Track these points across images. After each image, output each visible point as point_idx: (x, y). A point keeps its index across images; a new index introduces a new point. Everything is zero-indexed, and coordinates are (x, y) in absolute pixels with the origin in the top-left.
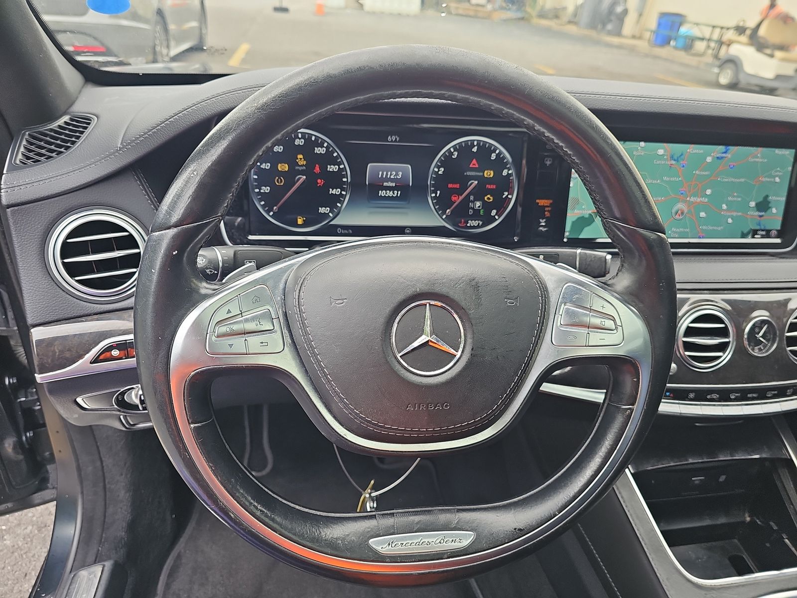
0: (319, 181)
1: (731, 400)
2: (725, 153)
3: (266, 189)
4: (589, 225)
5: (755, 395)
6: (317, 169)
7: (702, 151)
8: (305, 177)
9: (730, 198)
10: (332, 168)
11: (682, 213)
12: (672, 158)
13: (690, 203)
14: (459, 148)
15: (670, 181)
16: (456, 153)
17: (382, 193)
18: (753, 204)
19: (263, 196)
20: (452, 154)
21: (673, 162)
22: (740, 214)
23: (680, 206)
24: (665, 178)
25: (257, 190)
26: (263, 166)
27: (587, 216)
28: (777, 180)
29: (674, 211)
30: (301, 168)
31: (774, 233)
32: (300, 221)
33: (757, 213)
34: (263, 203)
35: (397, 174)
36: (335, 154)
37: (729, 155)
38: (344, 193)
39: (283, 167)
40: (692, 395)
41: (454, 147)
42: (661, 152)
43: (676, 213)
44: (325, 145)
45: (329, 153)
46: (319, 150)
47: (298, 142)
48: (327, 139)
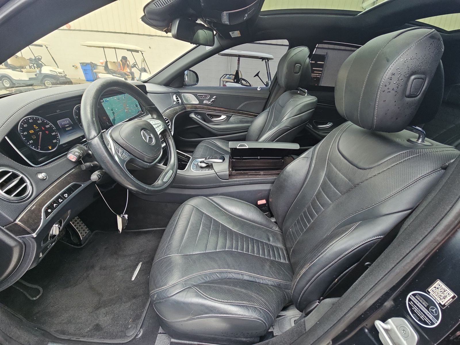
0: (46, 132)
3: (31, 142)
6: (43, 128)
8: (41, 132)
10: (48, 126)
14: (77, 109)
17: (67, 129)
19: (32, 144)
20: (76, 111)
23: (126, 110)
25: (28, 143)
26: (24, 134)
27: (113, 118)
30: (38, 130)
32: (50, 148)
34: (34, 147)
35: (67, 122)
36: (45, 121)
38: (56, 133)
39: (32, 132)
44: (40, 119)
45: (43, 122)
46: (39, 122)
47: (30, 121)
48: (40, 117)
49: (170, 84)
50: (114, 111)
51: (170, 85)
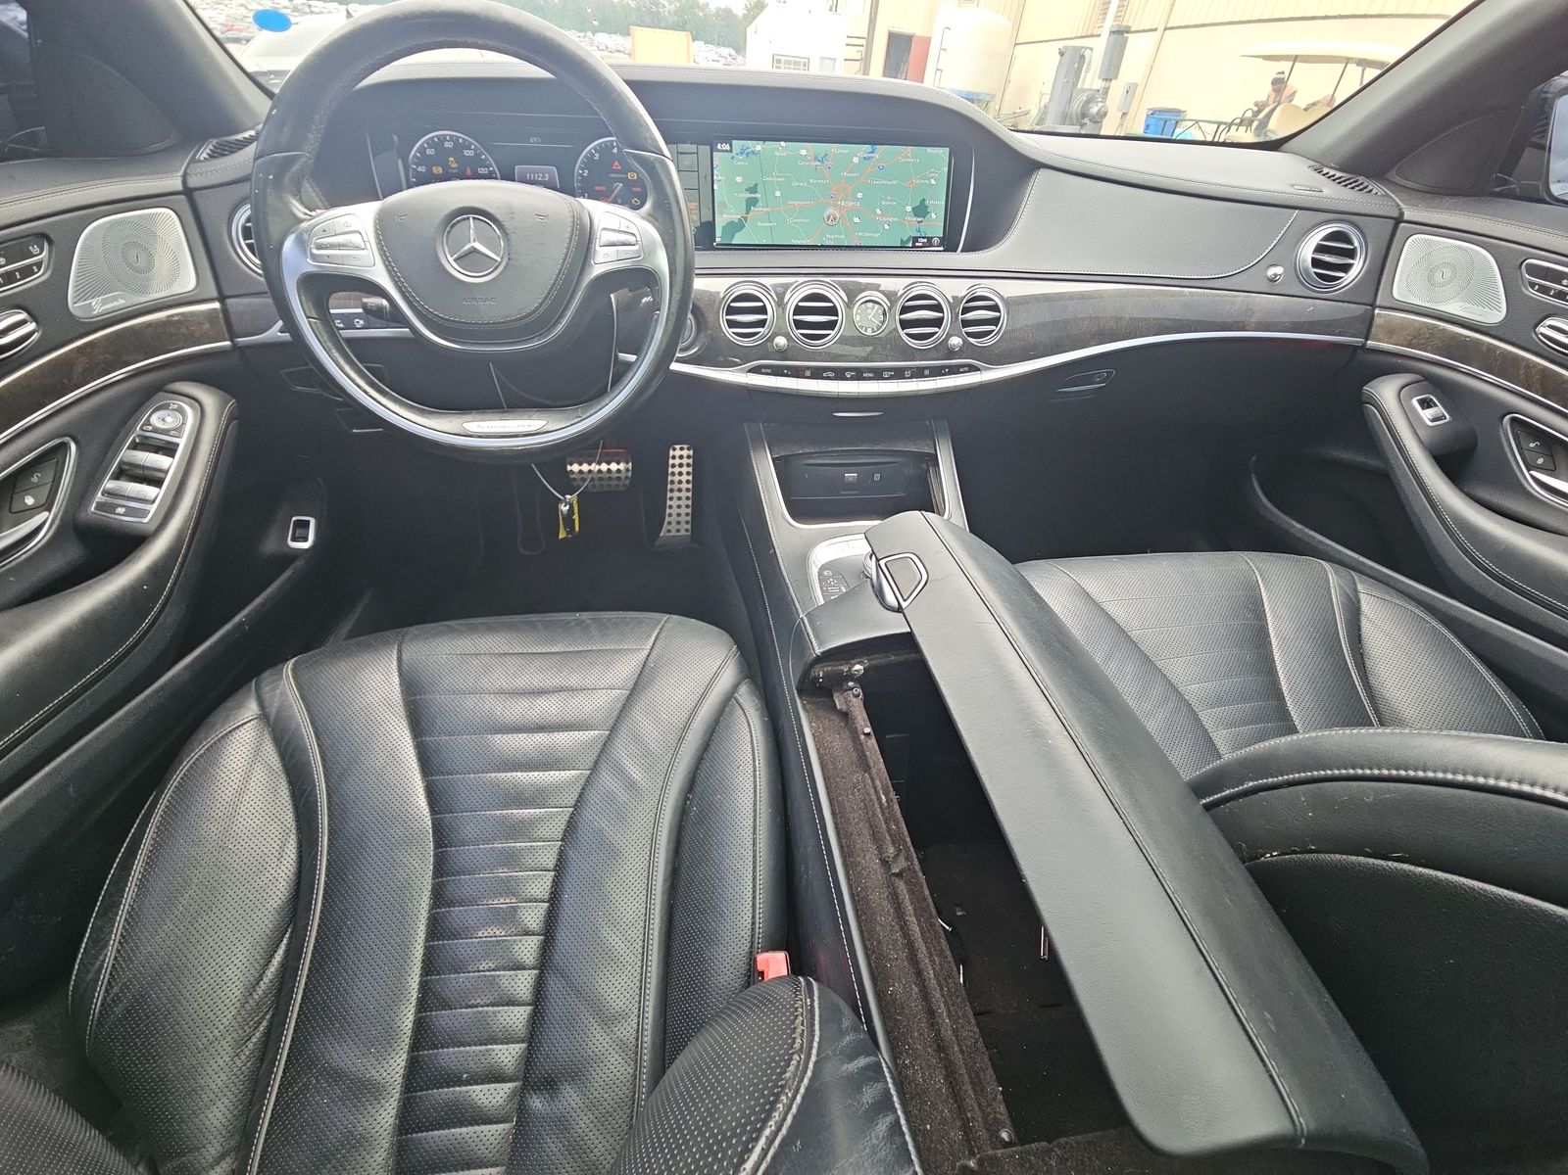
1: (846, 379)
2: (872, 152)
4: (740, 230)
5: (870, 375)
6: (469, 172)
7: (846, 151)
9: (883, 203)
10: (483, 171)
11: (835, 219)
12: (816, 159)
13: (841, 208)
14: (600, 149)
15: (817, 183)
16: (597, 155)
18: (909, 209)
20: (593, 155)
21: (818, 163)
22: (896, 219)
23: (831, 211)
24: (811, 181)
26: (419, 169)
27: (736, 221)
28: (933, 182)
29: (825, 216)
30: (453, 171)
31: (936, 241)
33: (915, 219)
35: (544, 177)
36: (483, 157)
37: (876, 156)
39: (438, 170)
40: (808, 373)
41: (595, 148)
42: (803, 152)
43: (828, 219)
44: (473, 147)
45: (478, 155)
46: (467, 153)
47: (447, 145)
48: (473, 141)
49: (1388, 170)
50: (757, 195)
51: (1392, 175)
